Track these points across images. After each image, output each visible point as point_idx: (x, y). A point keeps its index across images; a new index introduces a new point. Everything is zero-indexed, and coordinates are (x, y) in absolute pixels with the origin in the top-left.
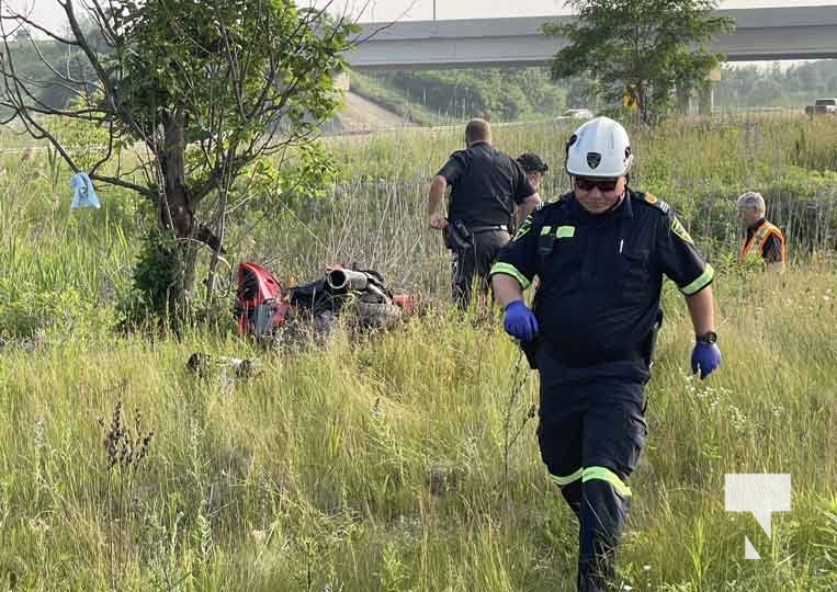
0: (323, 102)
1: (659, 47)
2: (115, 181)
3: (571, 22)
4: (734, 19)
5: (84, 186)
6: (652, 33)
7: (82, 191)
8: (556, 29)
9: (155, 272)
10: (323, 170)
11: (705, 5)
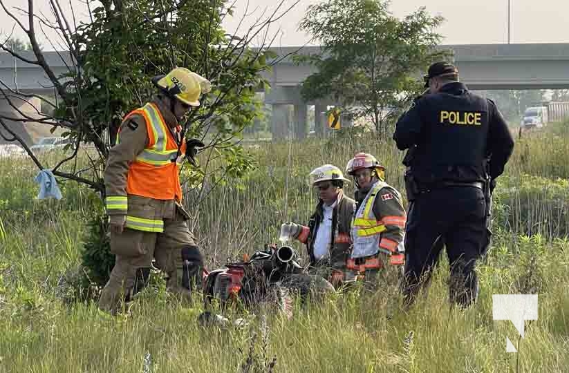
0: (243, 113)
1: (391, 75)
2: (72, 177)
3: (317, 53)
4: (454, 52)
5: (49, 181)
6: (386, 64)
7: (48, 185)
8: (305, 59)
9: (104, 252)
10: (245, 167)
11: (430, 41)
